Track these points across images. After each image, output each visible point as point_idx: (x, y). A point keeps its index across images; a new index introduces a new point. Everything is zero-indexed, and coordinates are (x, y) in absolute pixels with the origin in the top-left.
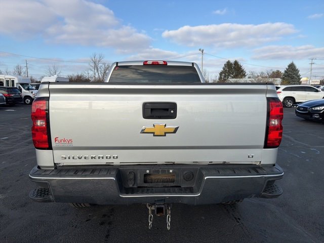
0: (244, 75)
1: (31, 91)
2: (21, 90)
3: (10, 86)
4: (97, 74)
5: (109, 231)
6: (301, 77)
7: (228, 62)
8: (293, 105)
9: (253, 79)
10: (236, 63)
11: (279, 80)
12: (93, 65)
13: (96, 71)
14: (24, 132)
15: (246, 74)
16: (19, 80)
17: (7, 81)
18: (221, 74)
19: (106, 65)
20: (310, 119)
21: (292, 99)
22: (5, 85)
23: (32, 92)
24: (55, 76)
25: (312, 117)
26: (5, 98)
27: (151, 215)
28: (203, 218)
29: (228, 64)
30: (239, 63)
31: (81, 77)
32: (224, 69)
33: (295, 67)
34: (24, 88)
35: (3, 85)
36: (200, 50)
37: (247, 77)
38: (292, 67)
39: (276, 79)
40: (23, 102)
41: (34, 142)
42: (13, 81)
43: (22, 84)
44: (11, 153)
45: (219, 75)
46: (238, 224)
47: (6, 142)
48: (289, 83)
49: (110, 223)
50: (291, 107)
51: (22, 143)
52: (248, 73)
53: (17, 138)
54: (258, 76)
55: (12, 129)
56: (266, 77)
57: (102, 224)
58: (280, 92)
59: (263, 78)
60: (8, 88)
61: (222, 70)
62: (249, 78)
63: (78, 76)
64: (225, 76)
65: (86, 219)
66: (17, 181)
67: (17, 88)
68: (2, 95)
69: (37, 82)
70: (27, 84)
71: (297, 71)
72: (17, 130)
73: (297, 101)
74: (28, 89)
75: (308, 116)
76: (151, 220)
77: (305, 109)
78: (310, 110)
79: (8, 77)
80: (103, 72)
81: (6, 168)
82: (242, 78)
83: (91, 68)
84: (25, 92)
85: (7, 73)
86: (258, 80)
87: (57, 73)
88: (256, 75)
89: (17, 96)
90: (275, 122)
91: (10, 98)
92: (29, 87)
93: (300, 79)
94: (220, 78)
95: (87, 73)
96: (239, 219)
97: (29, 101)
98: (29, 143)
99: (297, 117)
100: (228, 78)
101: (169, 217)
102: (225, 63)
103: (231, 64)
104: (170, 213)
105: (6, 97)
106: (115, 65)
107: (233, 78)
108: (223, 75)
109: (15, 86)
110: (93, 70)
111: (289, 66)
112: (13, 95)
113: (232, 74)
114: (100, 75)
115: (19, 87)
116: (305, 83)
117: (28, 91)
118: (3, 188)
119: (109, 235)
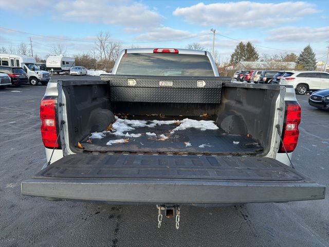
0: (257, 58)
1: (36, 71)
2: (26, 70)
3: (15, 66)
4: (103, 53)
5: (118, 225)
6: (316, 61)
7: (241, 44)
8: (306, 93)
9: (266, 63)
10: (249, 45)
11: (293, 65)
12: (99, 44)
13: (102, 50)
14: (31, 116)
15: (259, 57)
16: (24, 59)
17: (12, 61)
18: (232, 56)
19: (113, 44)
20: (323, 108)
21: (306, 86)
22: (10, 65)
23: (37, 73)
24: (60, 55)
25: (325, 106)
26: (10, 78)
27: (160, 215)
28: (211, 214)
29: (241, 46)
30: (252, 45)
31: (86, 57)
32: (236, 51)
33: (311, 50)
34: (29, 68)
35: (8, 65)
36: (212, 30)
37: (259, 60)
38: (308, 51)
39: (290, 63)
40: (29, 83)
41: (44, 141)
42: (18, 61)
43: (27, 64)
44: (18, 139)
45: (230, 58)
46: (245, 221)
47: (13, 126)
48: (303, 68)
49: (119, 217)
50: (304, 94)
51: (30, 128)
52: (260, 55)
53: (25, 123)
54: (271, 60)
55: (19, 113)
56: (280, 61)
57: (111, 217)
58: (294, 78)
59: (276, 61)
60: (13, 68)
61: (234, 51)
62: (262, 61)
63: (84, 56)
64: (237, 59)
65: (95, 212)
66: (27, 169)
67: (21, 68)
68: (7, 75)
69: (42, 61)
70: (33, 64)
71: (313, 55)
72: (24, 114)
73: (310, 88)
74: (34, 70)
75: (322, 106)
76: (160, 220)
77: (319, 98)
78: (324, 99)
79: (13, 56)
80: (109, 52)
81: (14, 155)
82: (254, 61)
83: (97, 47)
84: (30, 73)
85: (12, 52)
86: (271, 63)
87: (63, 52)
88: (269, 58)
89: (22, 76)
90: (291, 127)
91: (15, 79)
92: (34, 67)
93: (315, 63)
94: (232, 60)
95: (93, 52)
96: (247, 216)
97: (35, 82)
98: (36, 128)
99: (310, 106)
100: (240, 61)
101: (178, 217)
102: (238, 44)
103: (244, 46)
104: (179, 213)
105: (12, 78)
106: (124, 53)
107: (245, 60)
108: (235, 57)
109: (20, 67)
110: (100, 49)
111: (305, 50)
112: (18, 76)
113: (244, 57)
114: (106, 54)
115: (24, 67)
116: (320, 67)
117: (33, 71)
118: (13, 177)
119: (118, 229)
